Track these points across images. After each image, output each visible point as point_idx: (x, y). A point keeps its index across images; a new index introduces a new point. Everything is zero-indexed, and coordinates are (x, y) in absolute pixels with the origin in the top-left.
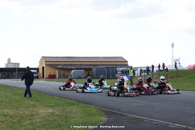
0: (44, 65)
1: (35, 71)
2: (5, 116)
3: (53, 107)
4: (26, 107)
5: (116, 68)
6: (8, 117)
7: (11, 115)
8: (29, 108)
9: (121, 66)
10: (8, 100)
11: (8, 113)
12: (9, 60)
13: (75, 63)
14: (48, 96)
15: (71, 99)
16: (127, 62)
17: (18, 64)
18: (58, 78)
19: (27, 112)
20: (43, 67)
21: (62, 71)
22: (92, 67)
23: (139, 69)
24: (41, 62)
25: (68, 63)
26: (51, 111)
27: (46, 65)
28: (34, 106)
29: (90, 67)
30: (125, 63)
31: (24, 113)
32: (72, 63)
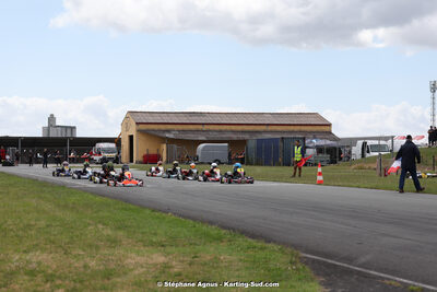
0: (133, 132)
1: (113, 145)
2: (32, 273)
3: (163, 246)
4: (90, 246)
5: (304, 139)
6: (39, 278)
7: (50, 272)
8: (97, 248)
9: (315, 135)
10: (42, 223)
11: (39, 263)
12: (52, 119)
13: (206, 127)
14: (148, 212)
15: (211, 223)
16: (330, 125)
17: (73, 129)
18: (167, 162)
19: (93, 263)
20: (131, 137)
21: (175, 146)
22: (246, 137)
23: (360, 143)
24: (125, 124)
25: (191, 127)
26: (159, 259)
27: (138, 131)
28: (113, 243)
29: (241, 137)
30: (326, 129)
31: (85, 266)
32: (200, 127)
